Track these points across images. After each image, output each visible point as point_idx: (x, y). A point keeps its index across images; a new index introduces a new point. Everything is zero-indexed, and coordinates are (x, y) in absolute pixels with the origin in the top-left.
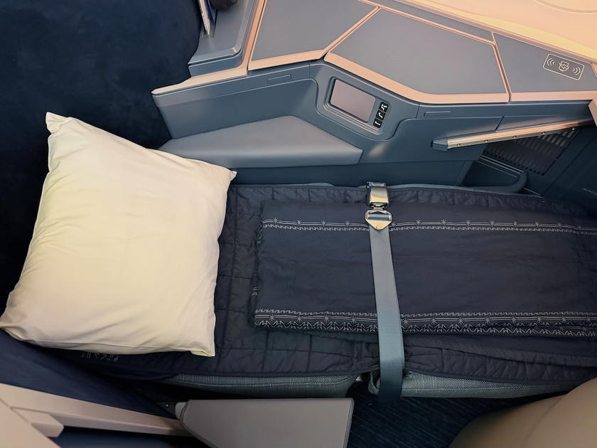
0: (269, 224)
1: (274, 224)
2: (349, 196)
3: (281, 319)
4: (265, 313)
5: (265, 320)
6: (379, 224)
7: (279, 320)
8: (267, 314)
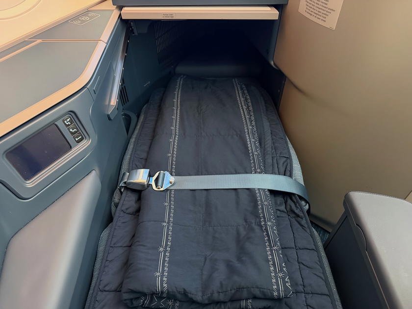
0: (162, 281)
1: (162, 276)
2: (127, 209)
3: (281, 265)
4: (277, 283)
5: (284, 283)
6: (169, 180)
7: (281, 268)
8: (277, 280)
